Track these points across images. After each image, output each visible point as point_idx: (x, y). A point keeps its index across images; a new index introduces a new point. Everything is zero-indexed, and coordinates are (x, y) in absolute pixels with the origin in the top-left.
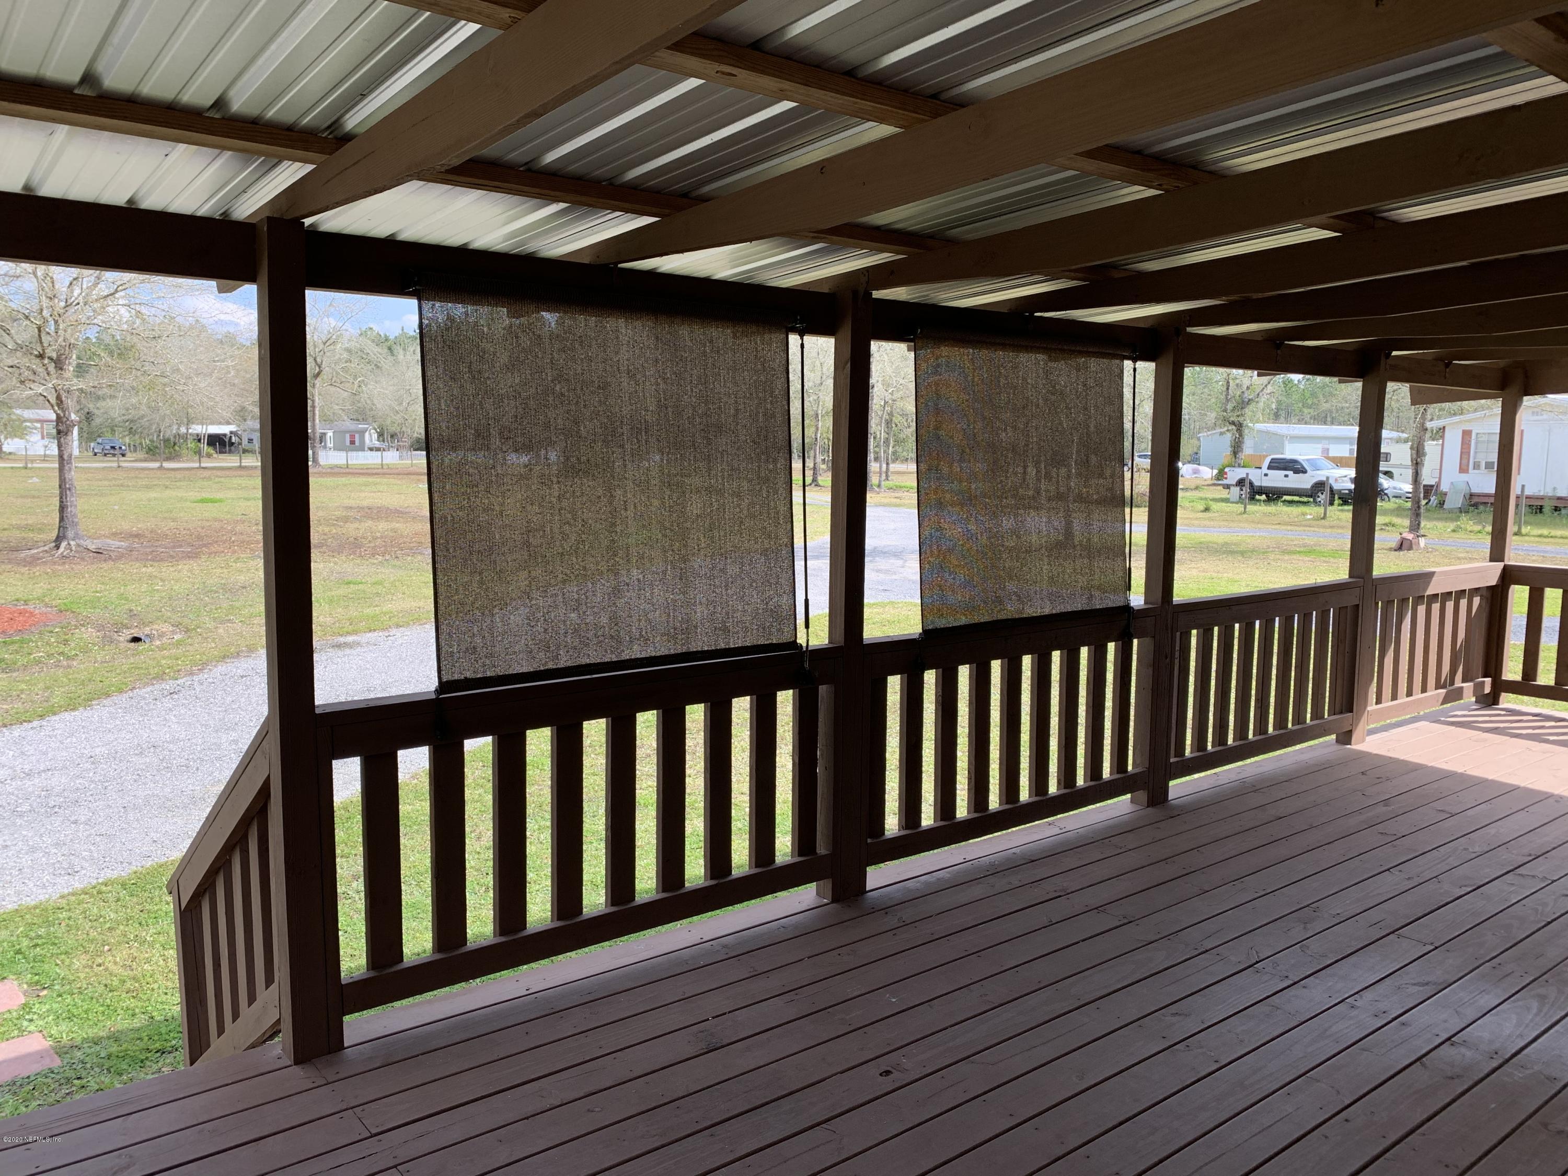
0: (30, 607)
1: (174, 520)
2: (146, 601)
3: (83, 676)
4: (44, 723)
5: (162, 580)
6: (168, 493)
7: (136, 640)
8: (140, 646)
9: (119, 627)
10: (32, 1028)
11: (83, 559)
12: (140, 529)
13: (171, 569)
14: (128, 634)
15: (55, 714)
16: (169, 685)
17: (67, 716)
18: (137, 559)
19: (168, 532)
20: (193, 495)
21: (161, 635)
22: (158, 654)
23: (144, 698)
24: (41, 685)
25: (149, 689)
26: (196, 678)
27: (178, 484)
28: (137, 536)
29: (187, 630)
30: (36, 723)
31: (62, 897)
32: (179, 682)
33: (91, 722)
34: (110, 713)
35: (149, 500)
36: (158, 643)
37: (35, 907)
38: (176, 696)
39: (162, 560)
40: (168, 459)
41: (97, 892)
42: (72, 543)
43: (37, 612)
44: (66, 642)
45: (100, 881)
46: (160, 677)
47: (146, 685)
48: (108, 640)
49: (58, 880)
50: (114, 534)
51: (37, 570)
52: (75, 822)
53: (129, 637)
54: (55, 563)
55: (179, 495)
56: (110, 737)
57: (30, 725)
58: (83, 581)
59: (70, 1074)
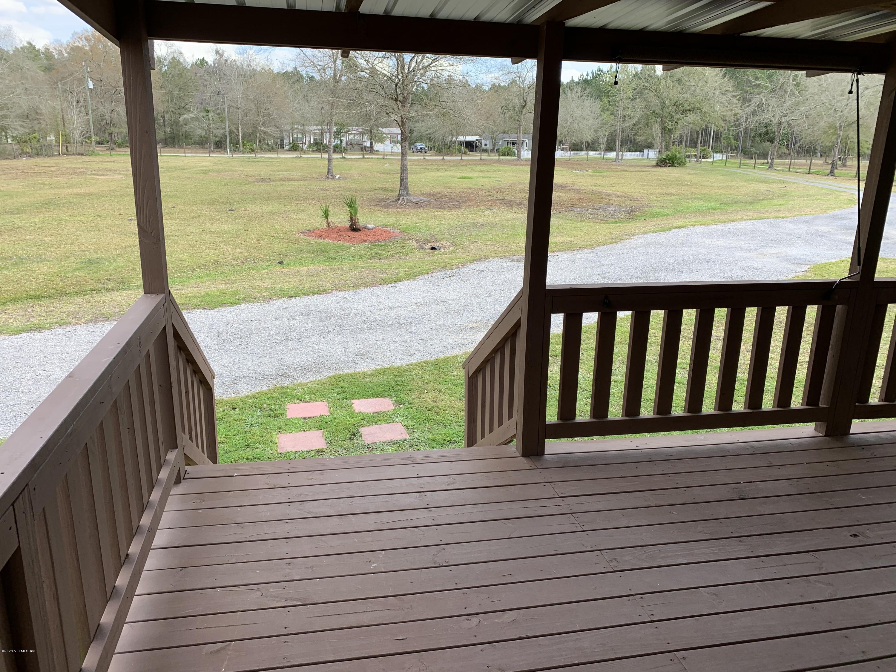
0: (388, 229)
1: (449, 188)
2: (438, 229)
3: (411, 264)
4: (396, 285)
5: (445, 219)
6: (447, 173)
7: (433, 248)
8: (436, 252)
9: (427, 241)
10: (397, 420)
11: (410, 206)
12: (434, 192)
13: (449, 213)
14: (429, 246)
15: (401, 281)
16: (449, 272)
17: (406, 282)
18: (433, 208)
19: (447, 194)
20: (459, 175)
21: (444, 247)
22: (443, 257)
23: (438, 278)
24: (394, 267)
25: (439, 273)
26: (461, 270)
27: (451, 168)
28: (433, 195)
29: (456, 245)
30: (393, 285)
31: (407, 365)
32: (453, 271)
33: (416, 287)
34: (423, 283)
35: (438, 177)
36: (443, 251)
37: (397, 368)
38: (452, 278)
39: (444, 209)
40: (447, 155)
41: (422, 365)
42: (405, 198)
43: (391, 231)
44: (403, 247)
45: (422, 360)
46: (444, 268)
47: (439, 271)
48: (421, 248)
49: (405, 357)
50: (423, 194)
51: (391, 210)
52: (410, 332)
53: (430, 247)
54: (398, 208)
55: (452, 174)
56: (424, 295)
57: (391, 285)
58: (410, 218)
59: (413, 443)
